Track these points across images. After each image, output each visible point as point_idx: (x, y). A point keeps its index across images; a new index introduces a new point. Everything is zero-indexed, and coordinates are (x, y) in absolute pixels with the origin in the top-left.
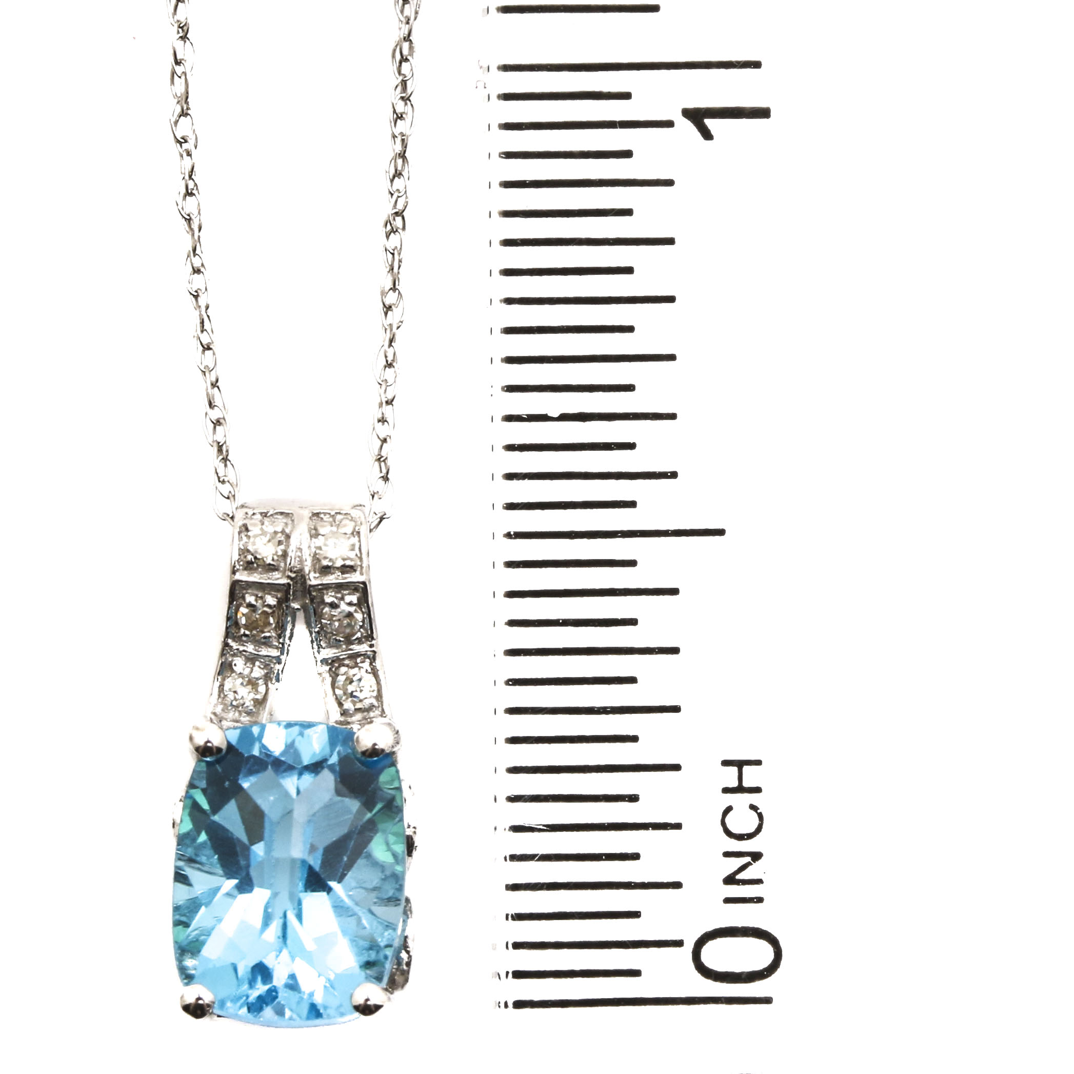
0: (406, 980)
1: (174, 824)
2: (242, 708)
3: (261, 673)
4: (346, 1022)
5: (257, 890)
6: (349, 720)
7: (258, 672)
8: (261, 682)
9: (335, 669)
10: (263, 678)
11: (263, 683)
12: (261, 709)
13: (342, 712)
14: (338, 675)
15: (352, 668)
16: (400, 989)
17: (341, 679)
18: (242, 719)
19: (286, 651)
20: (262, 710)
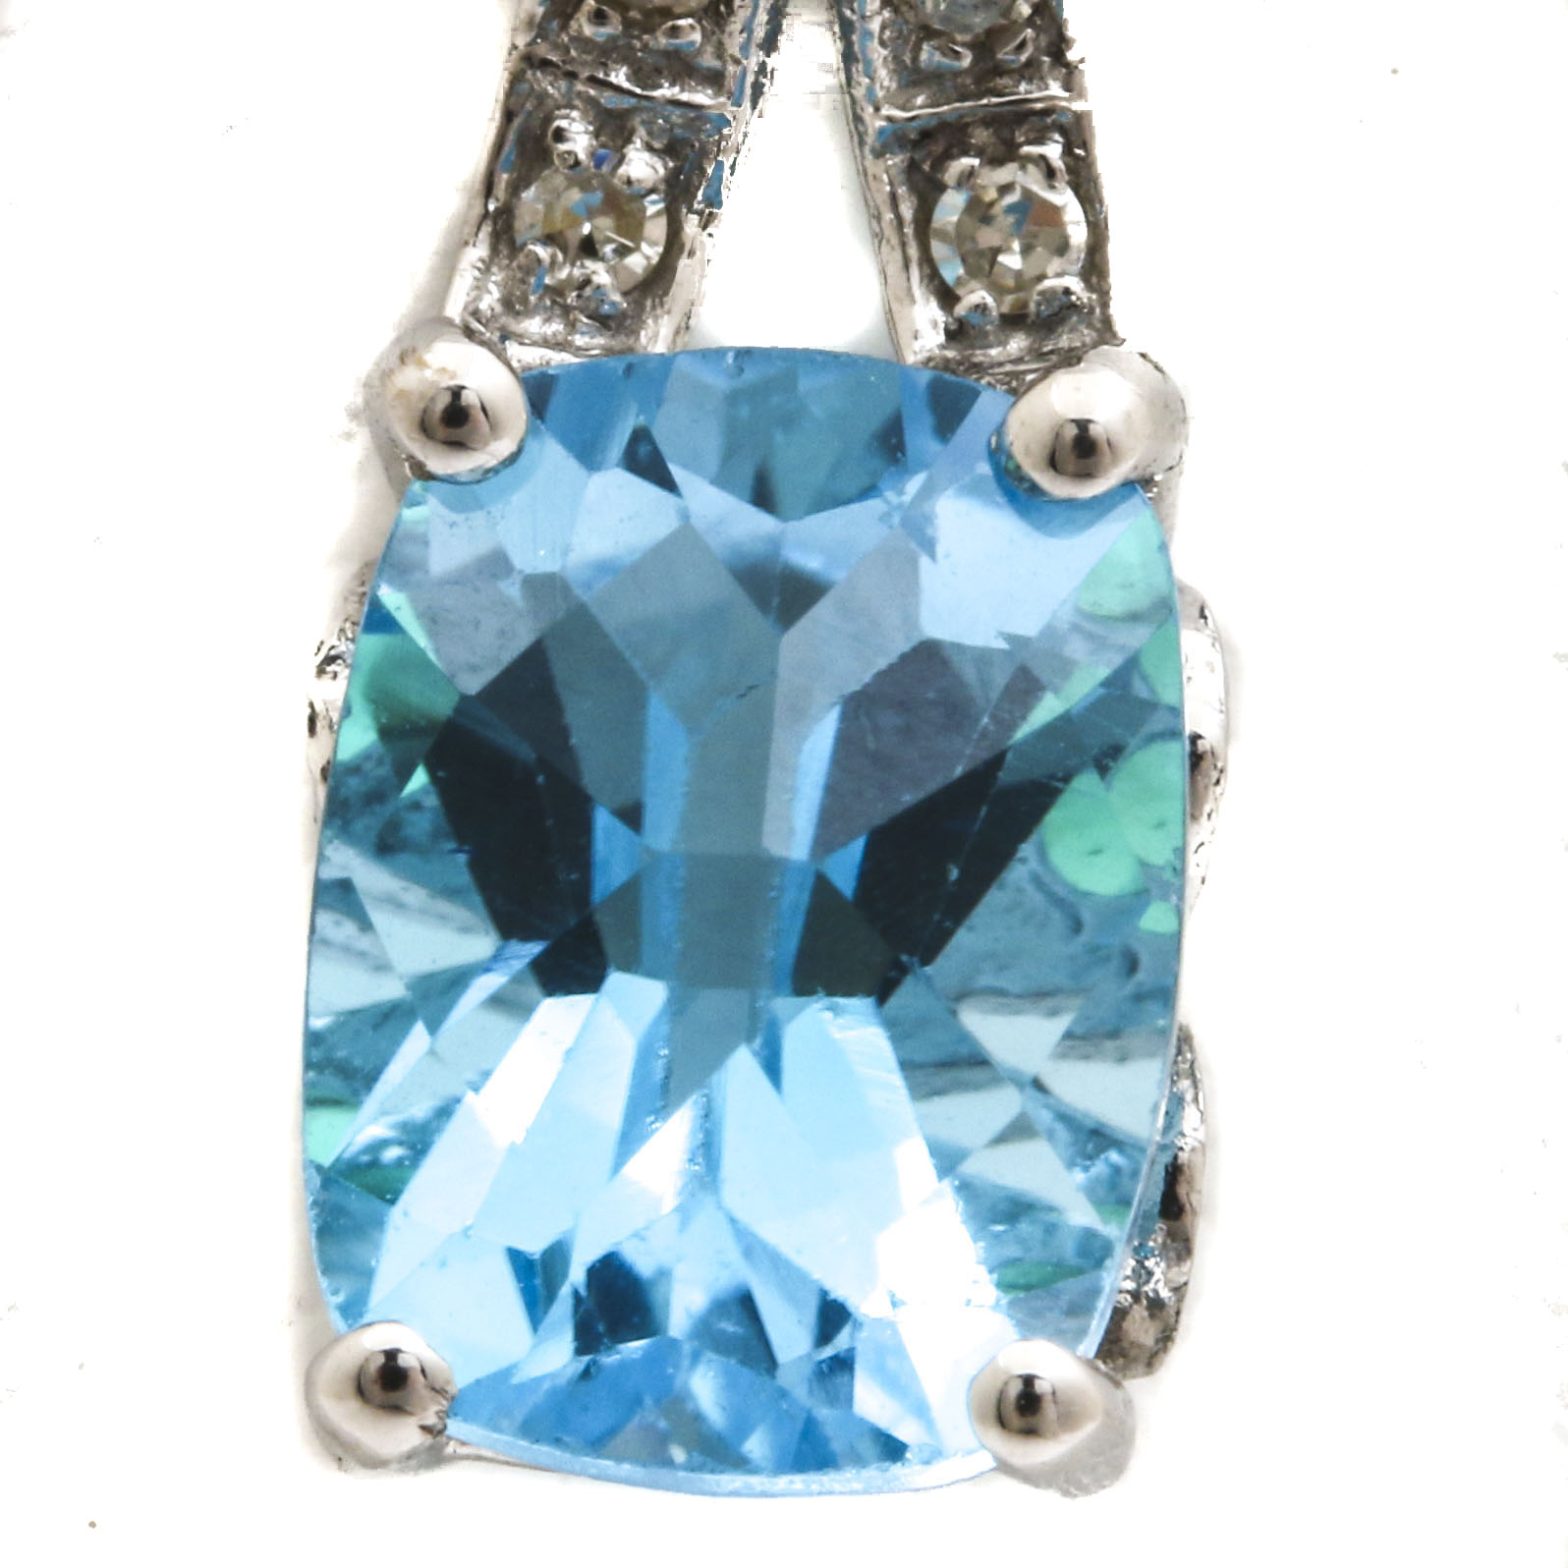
0: (1166, 1338)
1: (312, 721)
2: (579, 296)
3: (656, 171)
4: (942, 1486)
5: (616, 980)
6: (979, 356)
7: (641, 165)
8: (653, 206)
9: (932, 167)
10: (662, 187)
11: (661, 206)
12: (649, 303)
13: (953, 327)
14: (942, 188)
15: (996, 161)
16: (1141, 1368)
17: (951, 207)
18: (579, 340)
19: (748, 91)
20: (654, 308)
